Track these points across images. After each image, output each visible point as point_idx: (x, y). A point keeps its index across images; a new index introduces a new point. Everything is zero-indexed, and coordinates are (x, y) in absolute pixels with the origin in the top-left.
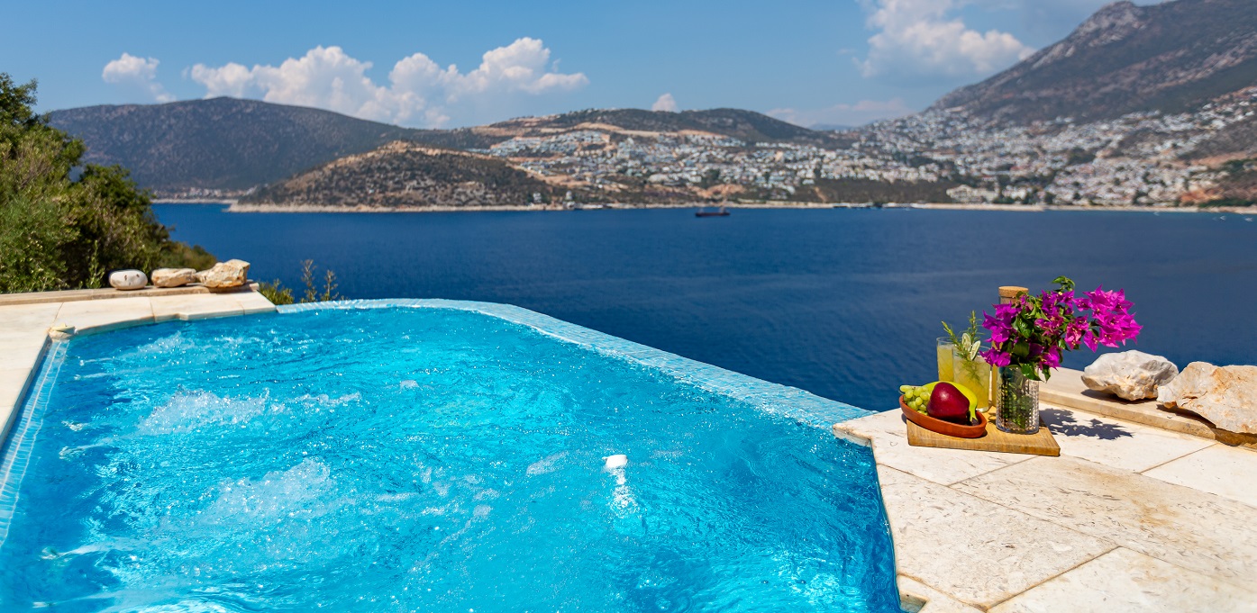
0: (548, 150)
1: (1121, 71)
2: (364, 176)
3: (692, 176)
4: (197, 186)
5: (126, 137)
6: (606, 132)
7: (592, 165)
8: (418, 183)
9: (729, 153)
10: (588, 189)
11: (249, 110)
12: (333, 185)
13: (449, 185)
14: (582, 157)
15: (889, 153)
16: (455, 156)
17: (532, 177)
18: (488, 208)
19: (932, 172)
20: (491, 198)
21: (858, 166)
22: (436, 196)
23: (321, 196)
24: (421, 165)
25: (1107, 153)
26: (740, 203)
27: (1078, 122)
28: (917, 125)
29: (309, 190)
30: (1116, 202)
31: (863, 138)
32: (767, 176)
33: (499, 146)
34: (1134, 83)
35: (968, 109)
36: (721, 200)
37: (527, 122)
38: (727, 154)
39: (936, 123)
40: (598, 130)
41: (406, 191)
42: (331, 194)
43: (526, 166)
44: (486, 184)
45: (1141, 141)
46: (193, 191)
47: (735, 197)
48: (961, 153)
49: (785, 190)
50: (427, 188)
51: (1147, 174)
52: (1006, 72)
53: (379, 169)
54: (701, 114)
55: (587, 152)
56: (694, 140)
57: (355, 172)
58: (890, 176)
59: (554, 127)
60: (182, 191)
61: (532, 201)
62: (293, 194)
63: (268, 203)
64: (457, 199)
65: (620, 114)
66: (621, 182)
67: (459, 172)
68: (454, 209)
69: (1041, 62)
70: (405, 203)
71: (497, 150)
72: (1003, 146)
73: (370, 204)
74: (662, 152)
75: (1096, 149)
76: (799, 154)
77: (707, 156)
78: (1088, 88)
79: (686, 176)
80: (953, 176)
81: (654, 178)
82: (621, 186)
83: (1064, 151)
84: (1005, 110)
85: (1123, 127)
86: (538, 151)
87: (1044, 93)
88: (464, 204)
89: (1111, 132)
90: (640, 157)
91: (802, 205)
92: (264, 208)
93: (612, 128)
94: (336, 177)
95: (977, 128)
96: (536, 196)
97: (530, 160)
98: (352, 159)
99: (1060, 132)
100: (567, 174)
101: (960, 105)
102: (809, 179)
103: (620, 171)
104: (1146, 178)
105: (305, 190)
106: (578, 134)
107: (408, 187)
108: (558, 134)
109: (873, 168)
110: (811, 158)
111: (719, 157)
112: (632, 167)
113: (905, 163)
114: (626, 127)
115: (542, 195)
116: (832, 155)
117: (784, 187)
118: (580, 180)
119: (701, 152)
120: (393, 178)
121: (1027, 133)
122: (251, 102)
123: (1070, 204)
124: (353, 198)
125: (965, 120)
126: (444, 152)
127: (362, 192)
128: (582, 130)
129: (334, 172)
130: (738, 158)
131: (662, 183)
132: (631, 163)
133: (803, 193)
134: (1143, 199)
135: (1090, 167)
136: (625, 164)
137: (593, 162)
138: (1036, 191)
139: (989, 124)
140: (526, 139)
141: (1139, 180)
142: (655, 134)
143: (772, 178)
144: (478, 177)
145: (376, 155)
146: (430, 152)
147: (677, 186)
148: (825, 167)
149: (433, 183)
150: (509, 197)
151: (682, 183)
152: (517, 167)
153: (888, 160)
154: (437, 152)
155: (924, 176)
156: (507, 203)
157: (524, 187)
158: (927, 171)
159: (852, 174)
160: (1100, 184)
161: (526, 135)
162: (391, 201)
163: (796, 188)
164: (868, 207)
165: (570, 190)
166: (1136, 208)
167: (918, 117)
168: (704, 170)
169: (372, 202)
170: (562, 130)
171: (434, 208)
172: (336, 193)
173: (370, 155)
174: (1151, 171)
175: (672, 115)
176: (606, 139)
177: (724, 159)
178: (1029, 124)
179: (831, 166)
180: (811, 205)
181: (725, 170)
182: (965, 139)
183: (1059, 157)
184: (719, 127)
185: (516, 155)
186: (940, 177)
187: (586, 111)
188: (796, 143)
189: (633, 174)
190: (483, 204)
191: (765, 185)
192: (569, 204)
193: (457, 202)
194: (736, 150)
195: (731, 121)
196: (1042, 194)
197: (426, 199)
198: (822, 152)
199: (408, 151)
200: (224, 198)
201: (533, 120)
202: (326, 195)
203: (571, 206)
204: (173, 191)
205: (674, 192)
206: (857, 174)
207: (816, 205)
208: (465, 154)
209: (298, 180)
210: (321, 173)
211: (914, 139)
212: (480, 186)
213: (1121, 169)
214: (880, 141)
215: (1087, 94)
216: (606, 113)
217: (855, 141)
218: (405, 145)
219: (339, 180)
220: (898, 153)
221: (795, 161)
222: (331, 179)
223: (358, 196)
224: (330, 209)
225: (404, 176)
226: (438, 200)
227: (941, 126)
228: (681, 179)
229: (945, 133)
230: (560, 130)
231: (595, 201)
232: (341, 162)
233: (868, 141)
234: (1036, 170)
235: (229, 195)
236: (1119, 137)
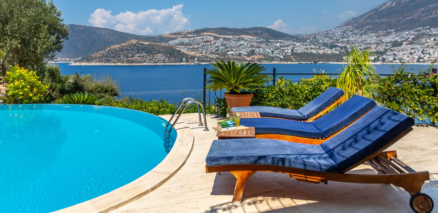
0: (190, 43)
1: (414, 12)
2: (120, 52)
3: (244, 52)
4: (60, 57)
6: (212, 36)
7: (206, 48)
8: (140, 55)
9: (259, 43)
10: (204, 57)
11: (81, 29)
12: (109, 55)
13: (151, 55)
14: (203, 46)
15: (322, 44)
16: (155, 45)
17: (183, 52)
18: (165, 64)
19: (338, 50)
20: (167, 60)
21: (309, 48)
22: (147, 59)
23: (104, 60)
24: (141, 48)
25: (408, 43)
26: (261, 62)
27: (396, 31)
28: (333, 33)
29: (100, 57)
30: (410, 61)
31: (311, 38)
32: (273, 52)
33: (172, 41)
34: (419, 16)
35: (353, 27)
36: (254, 61)
37: (183, 33)
38: (258, 44)
39: (340, 32)
40: (209, 35)
41: (135, 58)
42: (108, 59)
43: (181, 48)
44: (165, 55)
45: (422, 38)
46: (59, 59)
47: (260, 60)
48: (350, 43)
49: (279, 57)
50: (143, 57)
51: (423, 50)
52: (368, 12)
53: (126, 49)
54: (249, 29)
55: (205, 44)
56: (245, 39)
57: (117, 51)
58: (321, 52)
59: (193, 34)
61: (182, 61)
62: (94, 59)
63: (84, 62)
64: (154, 61)
65: (218, 29)
66: (217, 54)
67: (156, 50)
68: (153, 64)
69: (382, 8)
70: (135, 62)
71: (171, 43)
72: (366, 40)
73: (122, 62)
74: (233, 44)
75: (403, 41)
76: (286, 44)
77: (250, 45)
78: (401, 18)
79: (242, 52)
80: (345, 52)
81: (229, 53)
82: (216, 56)
83: (390, 42)
84: (367, 27)
85: (414, 33)
86: (186, 43)
87: (383, 20)
88: (157, 62)
89: (410, 34)
90: (225, 45)
91: (285, 63)
92: (83, 64)
93: (214, 34)
94: (110, 53)
95: (357, 34)
96: (184, 59)
97: (183, 47)
98: (116, 46)
99: (389, 35)
100: (196, 51)
101: (350, 25)
102: (289, 53)
103: (216, 50)
104: (422, 52)
105: (98, 57)
106: (202, 37)
107: (136, 56)
108: (194, 37)
109: (314, 49)
110: (290, 45)
111: (255, 45)
112: (221, 49)
113: (327, 47)
114: (220, 34)
115: (186, 59)
116: (299, 44)
117: (279, 56)
118: (201, 53)
119: (248, 43)
120: (131, 53)
121: (376, 36)
122: (82, 26)
123: (392, 62)
124: (116, 60)
125: (352, 31)
126: (151, 43)
127: (119, 58)
128: (203, 35)
129: (109, 51)
130: (262, 46)
131: (232, 54)
132: (221, 48)
133: (286, 58)
134: (421, 60)
135: (400, 48)
136: (219, 48)
137: (207, 47)
138: (378, 57)
139: (361, 32)
140: (181, 39)
141: (420, 52)
142: (231, 37)
143: (274, 53)
144: (163, 53)
145: (125, 45)
146: (145, 43)
147: (238, 56)
148: (295, 48)
149: (146, 55)
150: (174, 60)
151: (240, 55)
152: (177, 49)
153: (321, 46)
154: (148, 43)
155: (334, 52)
156: (173, 62)
157: (180, 56)
158: (336, 50)
159: (306, 51)
160: (404, 54)
161: (182, 37)
162: (129, 61)
163: (284, 56)
164: (312, 63)
165: (197, 57)
166: (418, 64)
167: (333, 30)
168: (249, 50)
169: (123, 62)
170: (196, 35)
171: (145, 64)
172: (109, 59)
173: (123, 44)
174: (425, 49)
175: (238, 30)
176: (212, 38)
177: (257, 46)
178: (377, 32)
179: (298, 48)
180: (289, 63)
181: (257, 50)
182: (351, 38)
183: (389, 44)
184: (256, 34)
185: (178, 45)
186: (341, 52)
187: (205, 28)
188: (285, 40)
189: (221, 51)
190: (164, 63)
191: (272, 55)
192: (196, 62)
193: (154, 62)
194: (262, 43)
195: (260, 32)
196: (381, 58)
197: (143, 60)
198: (295, 43)
199: (137, 43)
200: (70, 61)
201: (185, 32)
202: (106, 59)
203: (197, 63)
205: (236, 58)
206: (308, 51)
207: (291, 63)
208: (158, 44)
209: (96, 54)
210: (105, 51)
211: (331, 38)
212: (163, 56)
213: (413, 48)
214: (318, 39)
215: (400, 20)
216: (213, 29)
217: (308, 39)
218: (136, 41)
219: (111, 53)
220: (325, 43)
221: (284, 46)
222: (108, 53)
223: (117, 59)
224: (107, 64)
225: (135, 52)
226: (147, 61)
227: (342, 33)
228: (239, 53)
229: (344, 36)
230: (195, 35)
231: (206, 61)
232: (112, 47)
233: (314, 39)
234: (379, 50)
235: (72, 60)
236: (413, 37)
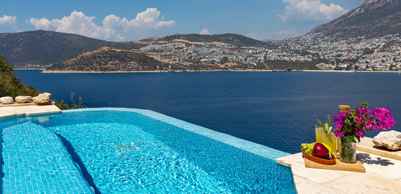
0: (162, 50)
1: (383, 19)
2: (93, 60)
3: (217, 59)
4: (31, 63)
5: (5, 45)
6: (184, 43)
7: (178, 55)
8: (113, 62)
9: (231, 50)
10: (177, 64)
11: (50, 35)
12: (81, 63)
13: (124, 63)
14: (175, 52)
15: (293, 50)
16: (127, 52)
17: (156, 60)
18: (139, 72)
19: (310, 57)
20: (140, 68)
21: (281, 55)
22: (120, 67)
23: (76, 67)
24: (114, 55)
25: (379, 50)
26: (235, 70)
27: (367, 38)
28: (304, 40)
29: (72, 65)
30: (383, 69)
31: (283, 45)
32: (246, 59)
33: (143, 48)
34: (388, 23)
35: (323, 34)
36: (228, 68)
37: (153, 39)
38: (230, 51)
39: (311, 39)
40: (181, 42)
41: (108, 65)
42: (80, 66)
43: (154, 56)
44: (138, 63)
45: (392, 45)
46: (29, 65)
47: (234, 67)
48: (321, 50)
49: (253, 65)
50: (116, 64)
51: (395, 58)
52: (338, 19)
53: (98, 57)
54: (220, 36)
55: (177, 50)
56: (217, 46)
57: (89, 58)
58: (294, 59)
59: (164, 41)
60: (25, 65)
61: (156, 69)
62: (66, 67)
63: (57, 70)
64: (127, 68)
65: (189, 36)
66: (190, 62)
67: (128, 58)
68: (127, 72)
69: (351, 15)
70: (108, 70)
71: (143, 49)
72: (338, 47)
73: (95, 70)
74: (205, 50)
75: (374, 49)
76: (258, 51)
77: (222, 52)
78: (370, 25)
79: (215, 59)
80: (318, 59)
81: (202, 60)
82: (190, 63)
83: (362, 49)
84: (338, 34)
85: (385, 40)
86: (158, 50)
87: (353, 27)
88: (130, 70)
89: (380, 42)
90: (197, 52)
91: (259, 70)
92: (56, 72)
93: (186, 41)
95: (327, 41)
96: (158, 67)
97: (155, 53)
98: (88, 53)
99: (360, 42)
100: (169, 59)
101: (320, 32)
102: (262, 60)
103: (189, 58)
104: (394, 60)
106: (173, 44)
107: (109, 64)
108: (165, 43)
109: (287, 56)
110: (263, 52)
111: (227, 52)
112: (194, 56)
113: (299, 54)
114: (191, 41)
115: (160, 67)
116: (271, 51)
117: (253, 63)
118: (174, 61)
119: (220, 50)
120: (103, 60)
121: (347, 43)
122: (51, 32)
123: (365, 70)
124: (89, 68)
125: (322, 38)
126: (123, 50)
127: (92, 66)
128: (174, 42)
129: (81, 58)
130: (234, 53)
131: (206, 62)
132: (193, 55)
133: (260, 66)
134: (394, 68)
135: (372, 55)
136: (191, 55)
137: (179, 54)
138: (351, 65)
139: (332, 39)
140: (153, 45)
141: (392, 60)
142: (203, 43)
143: (248, 60)
144: (136, 60)
145: (97, 52)
146: (117, 50)
147: (211, 63)
148: (268, 56)
149: (119, 62)
150: (147, 67)
151: (213, 62)
152: (150, 56)
153: (293, 53)
154: (120, 50)
155: (306, 59)
156: (147, 70)
157: (152, 63)
158: (308, 57)
159: (279, 58)
160: (376, 62)
161: (153, 44)
162: (103, 69)
163: (257, 64)
164: (285, 71)
165: (170, 65)
166: (391, 71)
167: (304, 36)
168: (222, 57)
169: (96, 69)
170: (167, 42)
171: (119, 71)
172: (82, 66)
173: (95, 52)
174: (397, 57)
175: (209, 36)
176: (184, 45)
177: (229, 53)
178: (347, 39)
179: (270, 55)
180: (263, 70)
181: (229, 57)
182: (322, 45)
183: (360, 52)
184: (227, 40)
185: (150, 51)
186: (313, 59)
187: (176, 35)
188: (257, 47)
189: (194, 58)
190: (138, 70)
191: (245, 63)
192: (170, 70)
193: (128, 69)
194: (234, 49)
195: (231, 38)
196: (353, 66)
197: (116, 68)
198: (267, 50)
199: (109, 50)
200: (41, 68)
201: (156, 38)
202: (78, 66)
203: (171, 71)
204: (22, 65)
205: (210, 66)
206: (281, 58)
207: (265, 70)
208: (130, 51)
209: (68, 61)
210: (76, 59)
211: (302, 45)
212: (136, 63)
213: (385, 56)
214: (289, 46)
215: (370, 27)
216: (184, 35)
217: (280, 46)
218: (108, 48)
219: (83, 61)
220: (296, 50)
221: (257, 53)
222: (80, 61)
223: (90, 67)
224: (80, 72)
225: (108, 60)
226: (121, 69)
227: (313, 40)
228: (213, 60)
229: (314, 42)
230: (166, 42)
231: (180, 69)
232: (84, 54)
233: (285, 45)
234: (351, 57)
235: (43, 67)
236: (383, 44)
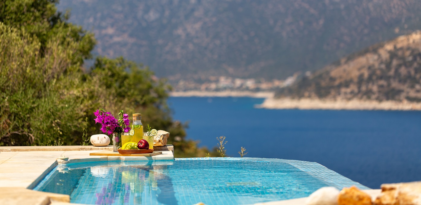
4: (228, 75)
5: (152, 16)
12: (392, 73)
23: (375, 88)
29: (361, 80)
42: (389, 85)
46: (224, 82)
60: (210, 81)
62: (340, 86)
63: (309, 97)
94: (395, 62)
98: (416, 37)
105: (356, 80)
129: (393, 55)
172: (395, 84)
200: (258, 90)
202: (381, 86)
204: (200, 82)
210: (376, 57)
219: (399, 66)
222: (388, 65)
224: (387, 105)
232: (402, 41)
235: (264, 86)
